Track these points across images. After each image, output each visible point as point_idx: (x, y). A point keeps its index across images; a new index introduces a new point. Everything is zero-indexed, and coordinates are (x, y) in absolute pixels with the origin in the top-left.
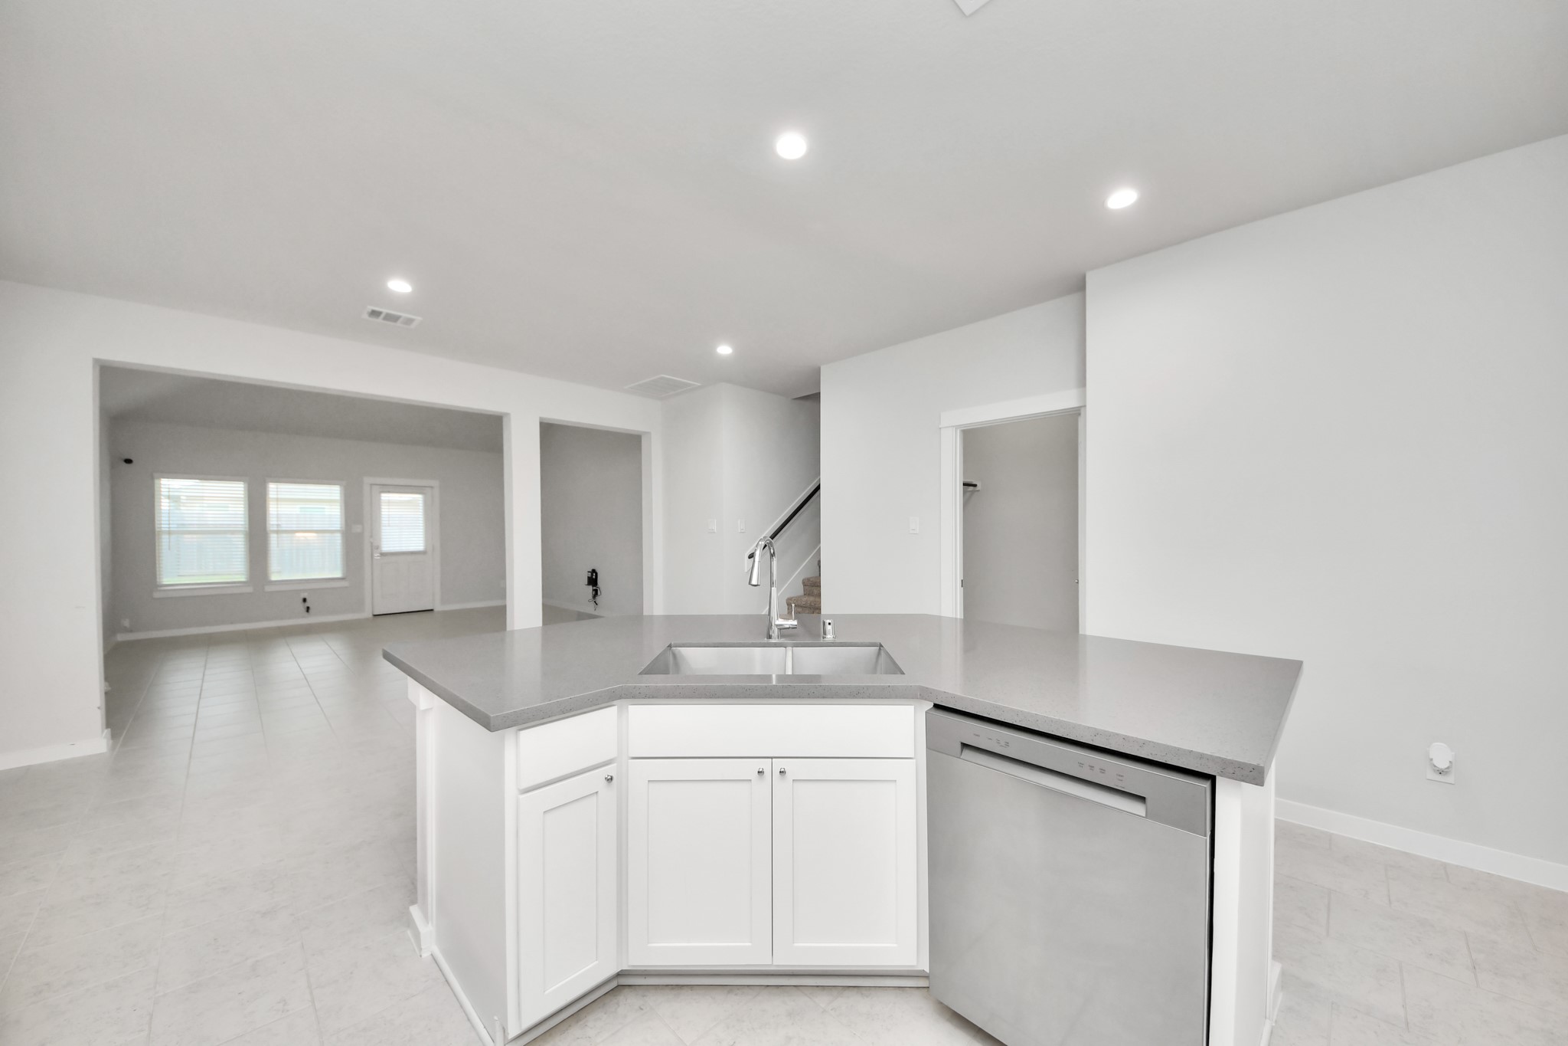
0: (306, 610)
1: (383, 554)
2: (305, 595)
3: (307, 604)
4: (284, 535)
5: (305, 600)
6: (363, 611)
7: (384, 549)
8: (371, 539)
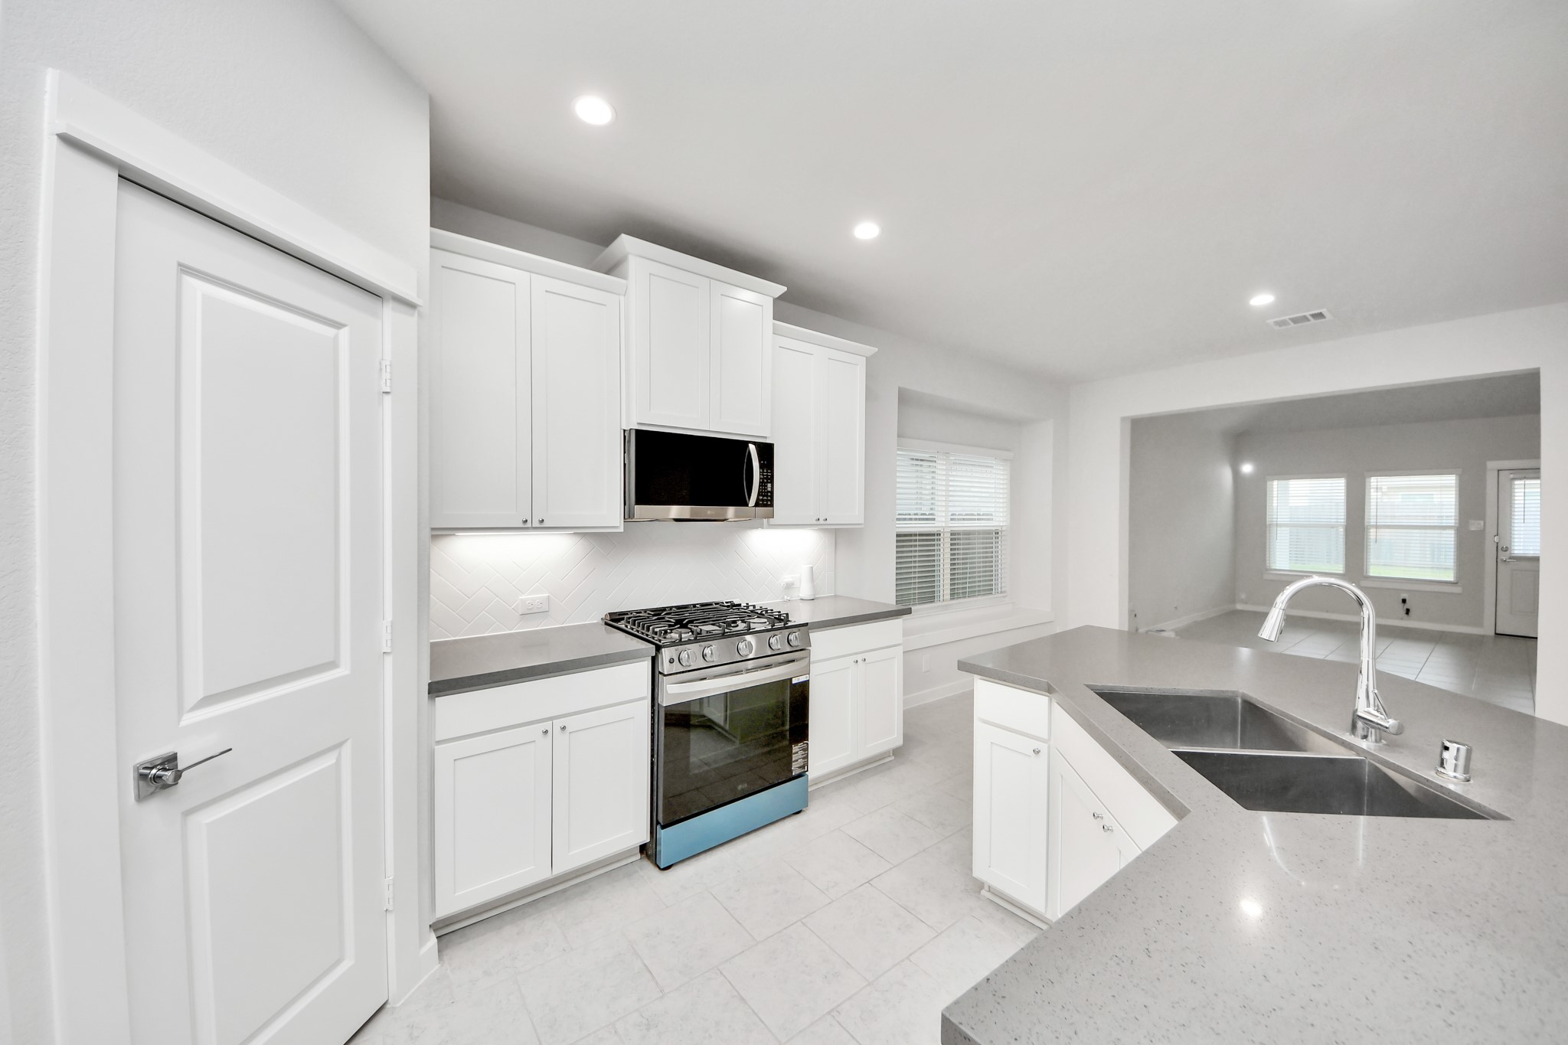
0: (1405, 612)
1: (1512, 558)
2: (1404, 596)
3: (1407, 606)
4: (1383, 530)
5: (1404, 601)
6: (1479, 623)
7: (1516, 552)
8: (1496, 539)
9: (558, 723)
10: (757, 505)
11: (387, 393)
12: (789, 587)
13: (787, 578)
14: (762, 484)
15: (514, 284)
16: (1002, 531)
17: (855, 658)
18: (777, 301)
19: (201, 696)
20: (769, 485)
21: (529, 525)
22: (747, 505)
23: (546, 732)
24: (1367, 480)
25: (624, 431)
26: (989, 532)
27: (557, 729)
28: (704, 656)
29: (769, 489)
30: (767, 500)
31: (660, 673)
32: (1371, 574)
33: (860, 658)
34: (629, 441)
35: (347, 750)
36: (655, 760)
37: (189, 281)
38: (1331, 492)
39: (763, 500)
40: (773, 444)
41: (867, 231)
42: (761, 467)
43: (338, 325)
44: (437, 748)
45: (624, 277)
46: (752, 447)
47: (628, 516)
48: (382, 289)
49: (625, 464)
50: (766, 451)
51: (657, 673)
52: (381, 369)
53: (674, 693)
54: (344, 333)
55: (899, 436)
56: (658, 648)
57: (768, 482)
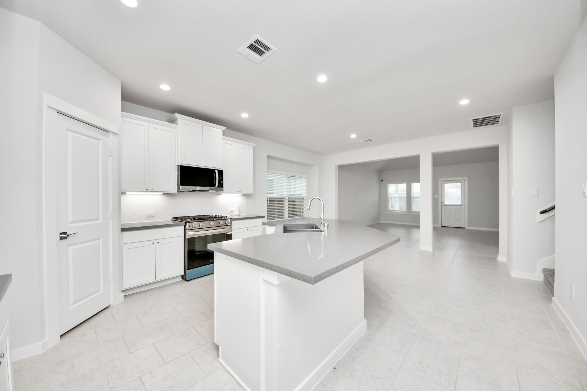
1: (445, 205)
4: (416, 199)
6: (438, 224)
7: (446, 203)
8: (441, 200)
9: (157, 241)
10: (218, 186)
11: (111, 155)
12: (232, 211)
13: (231, 209)
14: (219, 181)
15: (144, 126)
16: (305, 198)
17: (247, 229)
18: (223, 131)
19: (71, 221)
20: (222, 182)
21: (148, 190)
22: (215, 187)
23: (153, 243)
24: (411, 184)
25: (177, 166)
26: (301, 198)
27: (156, 243)
28: (199, 225)
29: (222, 183)
30: (221, 186)
31: (187, 230)
32: (413, 211)
33: (249, 229)
34: (178, 169)
35: (101, 240)
36: (185, 253)
37: (69, 132)
38: (402, 187)
39: (220, 186)
40: (223, 170)
41: (245, 115)
42: (219, 176)
43: (99, 140)
44: (123, 245)
45: (176, 124)
46: (216, 171)
47: (178, 189)
48: (109, 130)
49: (177, 175)
50: (221, 172)
51: (186, 230)
52: (109, 150)
53: (191, 234)
54: (100, 142)
55: (267, 169)
56: (186, 223)
57: (221, 181)
